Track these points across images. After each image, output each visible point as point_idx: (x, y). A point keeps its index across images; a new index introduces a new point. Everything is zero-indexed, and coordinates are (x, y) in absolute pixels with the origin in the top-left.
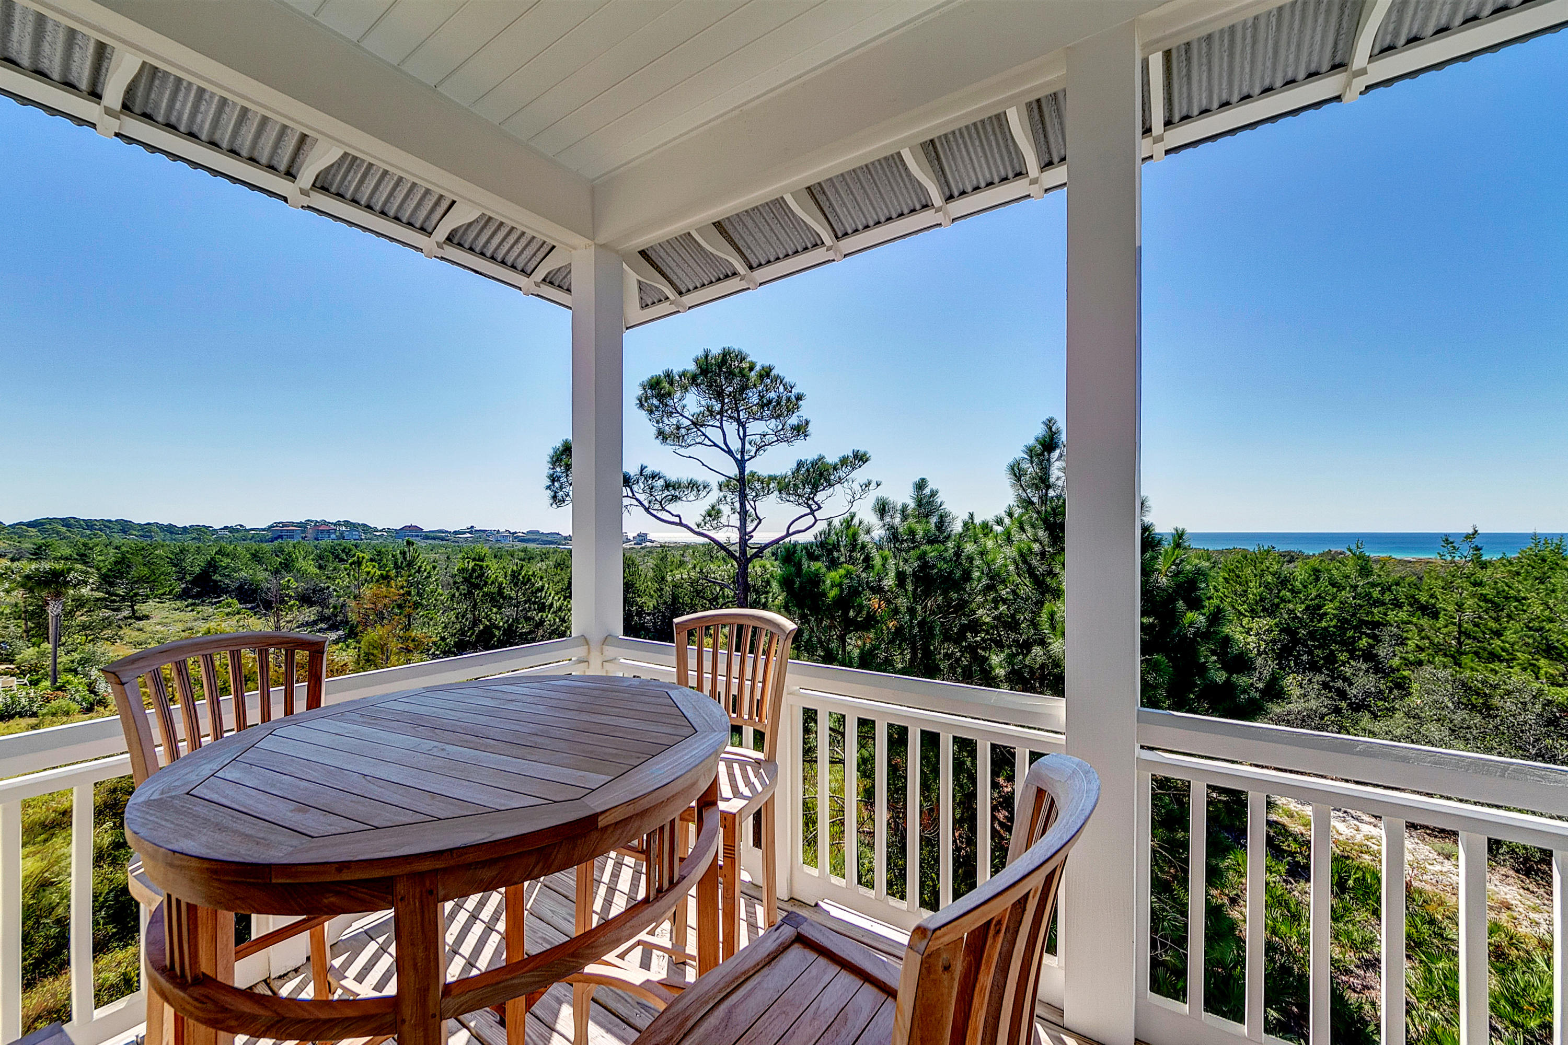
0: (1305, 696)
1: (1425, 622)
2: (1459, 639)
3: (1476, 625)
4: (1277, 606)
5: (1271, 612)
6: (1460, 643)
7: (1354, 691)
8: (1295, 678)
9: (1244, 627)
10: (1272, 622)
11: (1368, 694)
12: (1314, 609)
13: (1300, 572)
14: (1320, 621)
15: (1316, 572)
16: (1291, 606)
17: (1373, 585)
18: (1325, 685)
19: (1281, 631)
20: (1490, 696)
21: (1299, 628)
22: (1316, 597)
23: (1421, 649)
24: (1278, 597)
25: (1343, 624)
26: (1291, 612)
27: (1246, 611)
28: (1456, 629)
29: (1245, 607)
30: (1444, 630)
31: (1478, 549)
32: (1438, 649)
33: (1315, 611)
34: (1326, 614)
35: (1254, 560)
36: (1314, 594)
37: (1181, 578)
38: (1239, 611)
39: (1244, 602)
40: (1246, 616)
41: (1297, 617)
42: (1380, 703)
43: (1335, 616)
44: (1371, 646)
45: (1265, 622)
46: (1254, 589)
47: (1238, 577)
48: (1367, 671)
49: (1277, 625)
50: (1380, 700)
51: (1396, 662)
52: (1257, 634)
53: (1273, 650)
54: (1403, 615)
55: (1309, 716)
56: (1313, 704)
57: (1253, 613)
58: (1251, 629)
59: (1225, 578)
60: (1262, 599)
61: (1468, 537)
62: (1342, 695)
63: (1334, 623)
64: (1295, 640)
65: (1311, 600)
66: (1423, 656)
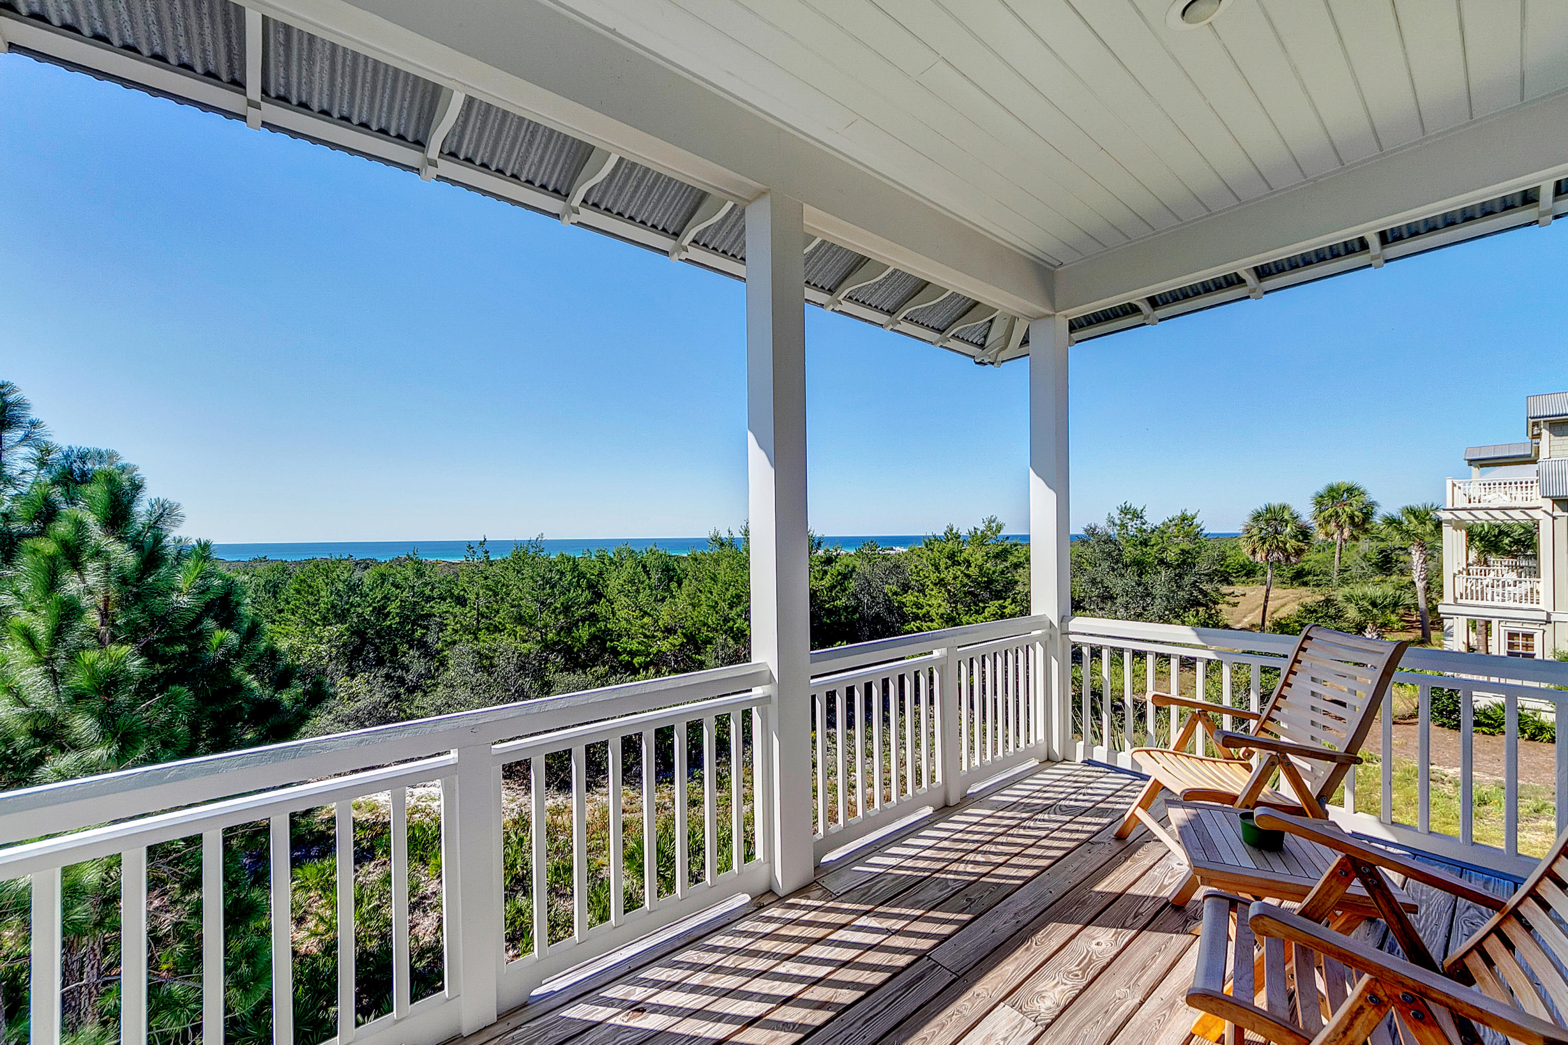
0: (370, 691)
1: (458, 610)
2: (477, 619)
3: (487, 608)
4: (349, 610)
5: (342, 617)
6: (478, 622)
7: (410, 677)
8: (362, 677)
9: (316, 636)
10: (342, 627)
11: (420, 676)
12: (380, 609)
13: (368, 577)
14: (384, 620)
15: (383, 578)
16: (360, 610)
17: (426, 584)
18: (388, 677)
19: (353, 633)
20: (493, 658)
21: (367, 629)
22: (382, 599)
23: (456, 631)
24: (347, 603)
25: (404, 619)
26: (359, 615)
27: (318, 620)
28: (476, 612)
29: (317, 616)
30: (469, 615)
31: (487, 552)
32: (466, 629)
33: (380, 612)
34: (389, 613)
35: (326, 569)
36: (380, 597)
37: (210, 596)
38: (312, 621)
39: (316, 611)
40: (319, 625)
41: (365, 619)
42: (428, 682)
43: (397, 614)
44: (424, 635)
45: (336, 629)
46: (326, 598)
47: (310, 586)
48: (419, 657)
49: (347, 629)
50: (429, 678)
51: (439, 645)
52: (329, 641)
53: (344, 653)
54: (444, 607)
55: (374, 707)
56: (378, 696)
57: (325, 621)
58: (322, 638)
59: (295, 590)
60: (333, 606)
61: (482, 543)
62: (402, 681)
63: (397, 619)
64: (364, 641)
65: (379, 602)
66: (457, 638)
